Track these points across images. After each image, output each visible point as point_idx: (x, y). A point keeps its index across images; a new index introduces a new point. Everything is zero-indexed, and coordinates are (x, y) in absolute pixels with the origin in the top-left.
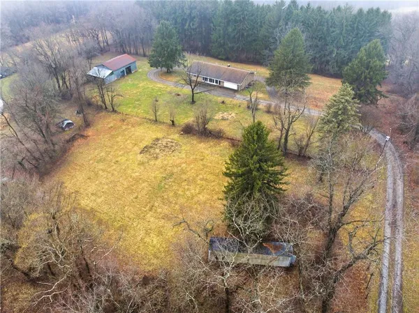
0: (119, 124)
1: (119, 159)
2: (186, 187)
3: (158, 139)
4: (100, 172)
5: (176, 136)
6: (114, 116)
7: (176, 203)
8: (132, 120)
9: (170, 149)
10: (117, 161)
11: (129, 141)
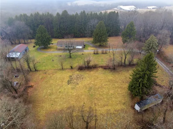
0: (45, 75)
1: (60, 90)
2: (102, 90)
3: (71, 76)
4: (56, 100)
5: (78, 72)
6: (38, 73)
7: (104, 98)
8: (50, 72)
9: (80, 78)
10: (60, 92)
11: (58, 81)
